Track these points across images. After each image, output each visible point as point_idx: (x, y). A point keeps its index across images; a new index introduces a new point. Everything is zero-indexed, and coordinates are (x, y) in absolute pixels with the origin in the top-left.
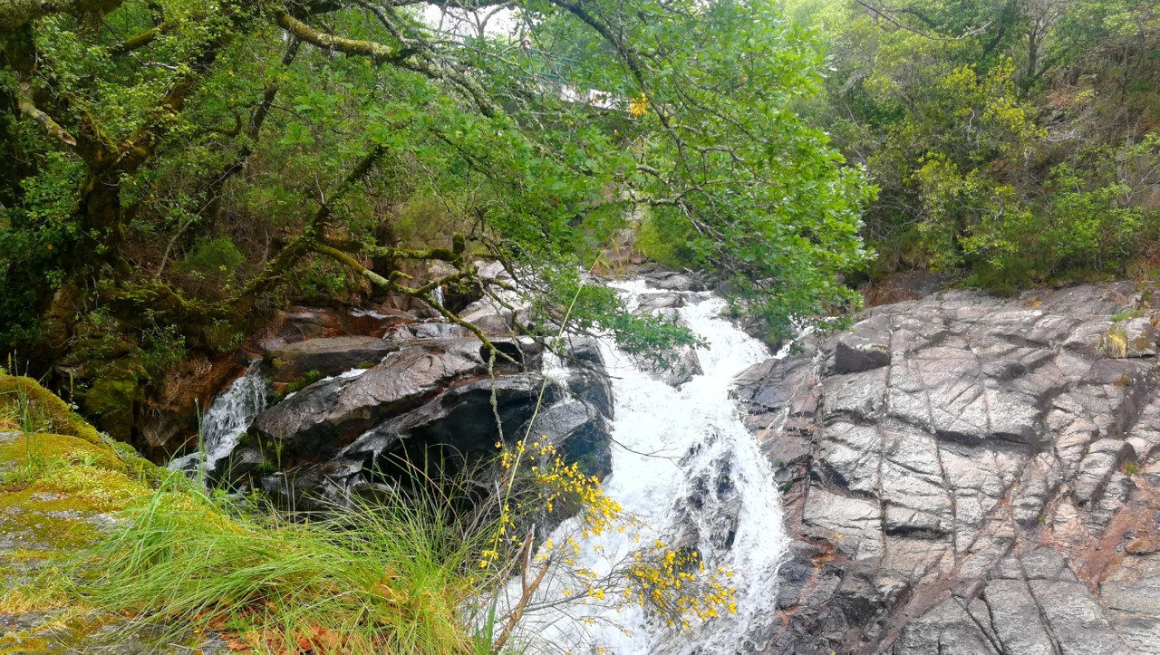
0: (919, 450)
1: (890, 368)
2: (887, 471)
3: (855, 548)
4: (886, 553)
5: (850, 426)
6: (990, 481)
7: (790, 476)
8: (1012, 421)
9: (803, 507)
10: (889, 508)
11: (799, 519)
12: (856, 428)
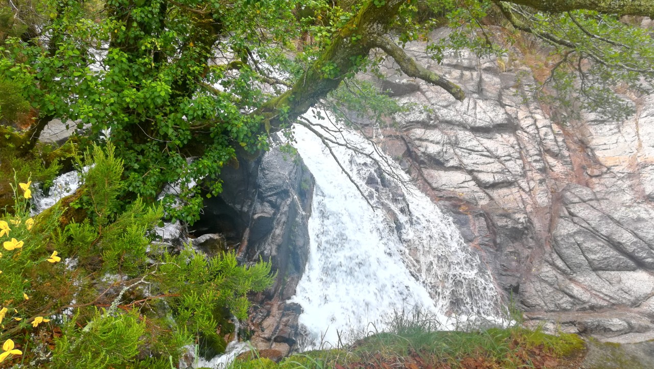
0: (468, 139)
1: (423, 93)
2: (460, 153)
3: (475, 199)
4: (491, 198)
5: (423, 130)
6: (511, 151)
7: (407, 165)
8: (499, 116)
9: (426, 181)
10: (475, 174)
11: (429, 188)
12: (428, 132)
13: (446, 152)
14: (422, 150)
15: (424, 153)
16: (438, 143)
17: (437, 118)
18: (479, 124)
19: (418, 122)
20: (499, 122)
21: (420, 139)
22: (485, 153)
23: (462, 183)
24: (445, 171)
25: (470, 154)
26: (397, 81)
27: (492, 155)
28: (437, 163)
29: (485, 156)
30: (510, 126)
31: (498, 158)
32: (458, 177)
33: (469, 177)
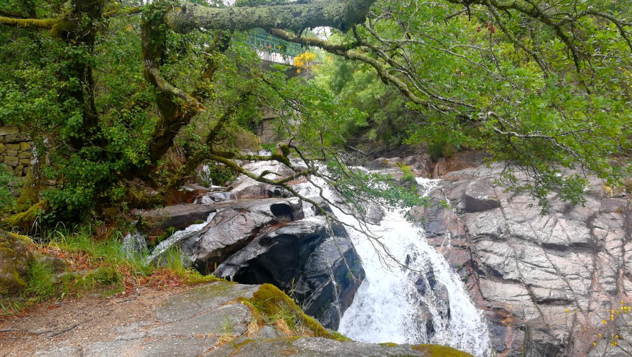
0: (536, 254)
1: (502, 209)
2: (522, 267)
3: (523, 313)
4: (542, 315)
5: (491, 243)
6: (583, 269)
7: (465, 273)
8: (582, 234)
9: (480, 290)
10: (533, 288)
11: (481, 297)
12: (495, 244)
13: (507, 265)
14: (483, 260)
15: (484, 263)
16: (501, 255)
17: (508, 231)
18: (553, 241)
19: (487, 235)
20: (577, 241)
21: (485, 251)
22: (550, 270)
23: (517, 296)
24: (504, 283)
25: (533, 269)
26: (479, 197)
27: (557, 272)
28: (496, 274)
29: (550, 272)
30: (592, 247)
31: (563, 275)
32: (513, 290)
33: (525, 291)
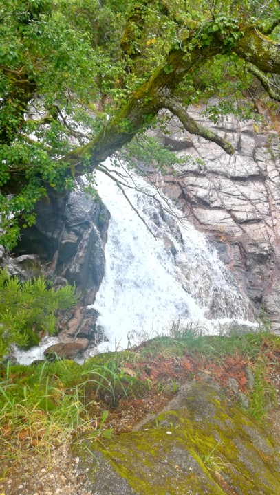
0: (228, 185)
1: (196, 149)
2: (222, 197)
3: (232, 232)
4: (244, 232)
5: (195, 178)
6: (261, 195)
7: (182, 204)
8: (253, 169)
9: (195, 217)
10: (233, 213)
11: (198, 223)
12: (198, 179)
13: (212, 195)
14: (194, 193)
15: (195, 196)
16: (205, 188)
17: (206, 169)
18: (238, 174)
19: (191, 172)
20: (253, 173)
21: (192, 185)
22: (242, 197)
23: (223, 219)
24: (211, 210)
25: (230, 197)
26: (176, 138)
27: (246, 198)
28: (205, 203)
29: (241, 199)
30: (260, 177)
31: (250, 201)
32: (220, 215)
33: (228, 215)
